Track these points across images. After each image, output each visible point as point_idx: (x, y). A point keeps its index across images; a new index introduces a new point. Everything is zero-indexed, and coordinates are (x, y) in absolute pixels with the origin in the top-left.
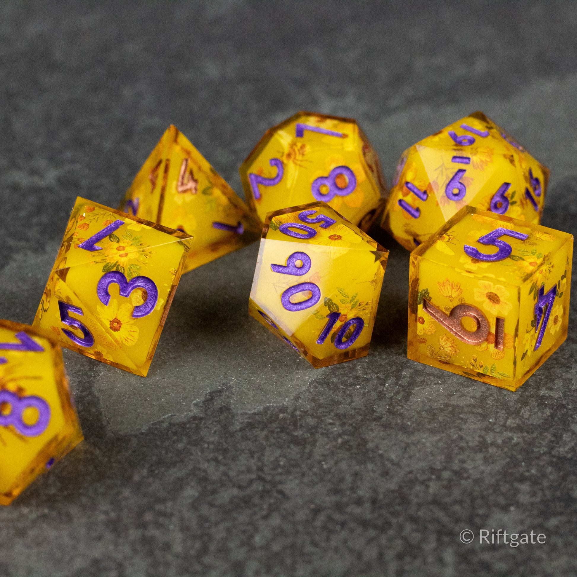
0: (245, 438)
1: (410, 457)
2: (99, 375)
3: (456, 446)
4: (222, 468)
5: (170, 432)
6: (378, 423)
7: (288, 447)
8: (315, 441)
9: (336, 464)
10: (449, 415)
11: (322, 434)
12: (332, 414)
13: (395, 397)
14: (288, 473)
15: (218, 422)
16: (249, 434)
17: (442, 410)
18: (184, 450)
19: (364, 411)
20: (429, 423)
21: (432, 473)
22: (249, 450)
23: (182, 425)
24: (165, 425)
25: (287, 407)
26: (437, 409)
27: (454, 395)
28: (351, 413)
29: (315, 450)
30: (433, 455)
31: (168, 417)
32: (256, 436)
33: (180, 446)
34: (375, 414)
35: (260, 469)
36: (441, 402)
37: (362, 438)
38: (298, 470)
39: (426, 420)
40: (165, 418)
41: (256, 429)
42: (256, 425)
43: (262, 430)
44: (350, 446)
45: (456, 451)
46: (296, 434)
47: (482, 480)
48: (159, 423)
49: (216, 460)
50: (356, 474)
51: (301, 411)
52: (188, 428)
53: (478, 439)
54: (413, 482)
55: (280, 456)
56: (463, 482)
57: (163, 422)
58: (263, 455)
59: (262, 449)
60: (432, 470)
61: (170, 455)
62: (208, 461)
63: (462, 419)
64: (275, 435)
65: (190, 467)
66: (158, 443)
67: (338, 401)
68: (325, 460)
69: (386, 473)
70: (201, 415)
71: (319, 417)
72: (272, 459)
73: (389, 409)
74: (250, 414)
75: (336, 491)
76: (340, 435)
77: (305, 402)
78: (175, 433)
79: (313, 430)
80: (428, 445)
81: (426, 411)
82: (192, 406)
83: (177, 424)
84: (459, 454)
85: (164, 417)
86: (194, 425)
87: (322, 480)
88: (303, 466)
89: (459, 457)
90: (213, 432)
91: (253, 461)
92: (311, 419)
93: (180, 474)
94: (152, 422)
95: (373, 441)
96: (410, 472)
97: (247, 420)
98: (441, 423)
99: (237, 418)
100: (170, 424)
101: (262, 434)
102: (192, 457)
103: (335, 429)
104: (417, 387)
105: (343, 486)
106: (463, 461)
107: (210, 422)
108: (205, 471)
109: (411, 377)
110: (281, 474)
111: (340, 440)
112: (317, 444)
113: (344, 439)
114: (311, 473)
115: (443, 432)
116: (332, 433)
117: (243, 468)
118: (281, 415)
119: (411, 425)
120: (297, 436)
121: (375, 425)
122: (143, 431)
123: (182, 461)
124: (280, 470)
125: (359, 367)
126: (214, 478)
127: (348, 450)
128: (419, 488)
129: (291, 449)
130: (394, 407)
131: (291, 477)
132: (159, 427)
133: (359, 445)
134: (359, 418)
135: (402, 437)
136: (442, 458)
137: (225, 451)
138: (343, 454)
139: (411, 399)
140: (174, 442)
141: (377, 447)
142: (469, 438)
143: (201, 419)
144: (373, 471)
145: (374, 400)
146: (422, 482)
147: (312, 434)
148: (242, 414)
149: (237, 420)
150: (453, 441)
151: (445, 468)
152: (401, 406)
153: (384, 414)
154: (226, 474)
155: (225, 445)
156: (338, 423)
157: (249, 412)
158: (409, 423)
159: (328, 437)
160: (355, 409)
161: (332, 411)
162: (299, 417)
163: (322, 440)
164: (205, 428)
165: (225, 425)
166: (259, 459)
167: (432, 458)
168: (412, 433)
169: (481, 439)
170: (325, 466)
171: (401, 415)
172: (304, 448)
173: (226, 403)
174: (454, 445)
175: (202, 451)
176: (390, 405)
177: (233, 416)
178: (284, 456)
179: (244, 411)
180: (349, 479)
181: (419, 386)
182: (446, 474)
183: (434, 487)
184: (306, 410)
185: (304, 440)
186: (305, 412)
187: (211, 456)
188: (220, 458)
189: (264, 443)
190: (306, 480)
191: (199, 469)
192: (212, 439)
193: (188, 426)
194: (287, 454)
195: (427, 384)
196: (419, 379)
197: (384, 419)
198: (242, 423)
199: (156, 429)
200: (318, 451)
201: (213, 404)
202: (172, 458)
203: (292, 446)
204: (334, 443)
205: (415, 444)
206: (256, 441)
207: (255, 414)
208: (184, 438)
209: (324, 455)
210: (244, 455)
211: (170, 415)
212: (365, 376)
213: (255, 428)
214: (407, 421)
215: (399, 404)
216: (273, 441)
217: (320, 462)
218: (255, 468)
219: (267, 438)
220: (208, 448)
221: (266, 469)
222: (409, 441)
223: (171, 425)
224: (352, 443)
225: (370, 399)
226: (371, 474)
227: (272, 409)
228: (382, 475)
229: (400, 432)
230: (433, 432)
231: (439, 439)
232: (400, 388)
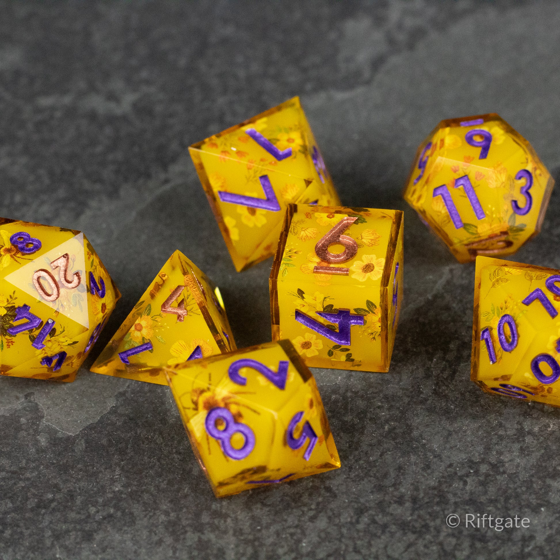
1: (451, 448)
3: (496, 434)
6: (424, 407)
8: (363, 428)
9: (382, 455)
11: (371, 419)
12: (381, 395)
13: (441, 375)
19: (411, 392)
21: (471, 467)
25: (340, 387)
28: (398, 394)
29: (363, 438)
34: (421, 396)
37: (407, 425)
39: (469, 403)
44: (395, 434)
46: (346, 419)
47: (516, 474)
50: (400, 468)
51: (352, 392)
53: (516, 426)
54: (452, 476)
56: (498, 477)
60: (471, 463)
67: (388, 380)
68: (370, 451)
69: (427, 467)
71: (368, 399)
73: (435, 390)
75: (380, 488)
76: (387, 421)
77: (357, 381)
79: (362, 414)
80: (469, 432)
81: (469, 392)
84: (497, 444)
87: (367, 475)
88: (351, 458)
89: (497, 447)
92: (361, 402)
95: (417, 428)
96: (451, 465)
98: (482, 406)
103: (383, 414)
104: (463, 363)
105: (387, 482)
106: (500, 453)
109: (458, 350)
111: (387, 427)
112: (365, 432)
113: (390, 425)
114: (357, 467)
115: (484, 417)
116: (380, 418)
118: (333, 397)
119: (454, 409)
120: (347, 422)
121: (421, 408)
125: (409, 339)
127: (394, 439)
128: (457, 485)
129: (341, 438)
130: (439, 388)
133: (404, 433)
134: (406, 400)
135: (445, 423)
136: (481, 448)
138: (389, 444)
139: (456, 378)
141: (421, 436)
142: (508, 425)
144: (416, 464)
145: (421, 379)
146: (461, 478)
147: (361, 419)
150: (493, 429)
151: (483, 461)
152: (446, 385)
153: (430, 396)
156: (386, 406)
159: (375, 423)
160: (403, 389)
161: (381, 391)
162: (350, 399)
163: (370, 427)
168: (455, 418)
169: (519, 427)
170: (371, 459)
171: (446, 396)
172: (353, 436)
174: (493, 433)
176: (437, 384)
180: (393, 474)
181: (465, 362)
182: (484, 468)
183: (471, 484)
184: (356, 390)
185: (353, 426)
186: (356, 393)
190: (353, 475)
197: (429, 402)
200: (365, 440)
204: (381, 430)
205: (456, 432)
209: (371, 445)
212: (415, 350)
214: (451, 405)
215: (445, 383)
217: (366, 453)
222: (451, 429)
224: (398, 431)
225: (418, 378)
227: (325, 389)
228: (423, 469)
229: (444, 418)
230: (474, 417)
231: (480, 426)
232: (447, 364)
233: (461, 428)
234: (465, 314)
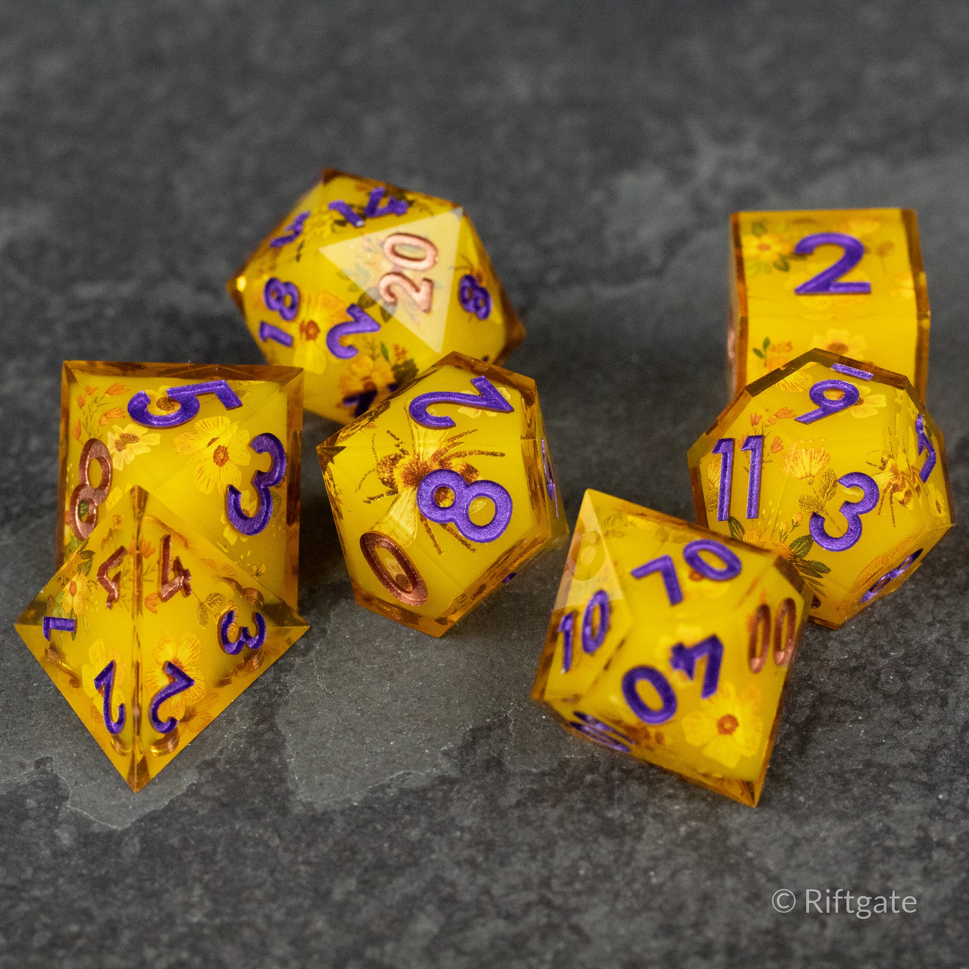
0: (524, 821)
1: (799, 866)
2: (288, 691)
3: (878, 845)
4: (482, 880)
5: (400, 806)
7: (596, 840)
8: (641, 830)
9: (673, 874)
10: (871, 784)
11: (655, 816)
13: (782, 746)
14: (592, 891)
15: (482, 788)
16: (531, 813)
17: (860, 774)
18: (420, 841)
20: (837, 798)
22: (529, 845)
23: (421, 794)
24: (392, 792)
25: (599, 762)
26: (852, 771)
27: (882, 744)
29: (639, 847)
30: (837, 862)
31: (399, 777)
32: (544, 818)
33: (414, 834)
35: (545, 883)
36: (860, 757)
37: (720, 827)
38: (608, 886)
39: (831, 794)
40: (392, 779)
41: (545, 804)
42: (545, 797)
43: (554, 806)
44: (699, 841)
45: (877, 856)
46: (610, 815)
48: (383, 788)
49: (472, 862)
50: (705, 898)
51: (622, 770)
52: (430, 800)
53: (916, 833)
55: (581, 858)
57: (389, 786)
58: (552, 855)
59: (550, 844)
61: (396, 851)
62: (458, 864)
63: (892, 793)
64: (575, 818)
65: (429, 875)
66: (379, 827)
68: (653, 869)
69: (755, 896)
70: (454, 774)
71: (650, 783)
72: (567, 863)
74: (535, 775)
76: (684, 820)
78: (408, 809)
79: (639, 808)
80: (831, 841)
81: (832, 775)
82: (440, 755)
83: (412, 791)
84: (882, 861)
85: (391, 777)
86: (440, 794)
87: (647, 907)
88: (618, 878)
89: (881, 867)
90: (471, 807)
91: (534, 866)
92: (637, 787)
93: (410, 890)
94: (370, 787)
95: (738, 833)
97: (530, 786)
98: (855, 799)
99: (514, 782)
100: (401, 790)
101: (554, 814)
102: (433, 857)
103: (677, 807)
104: (821, 727)
105: (681, 920)
106: (886, 877)
107: (468, 787)
108: (452, 884)
109: (813, 707)
110: (578, 893)
111: (683, 830)
112: (645, 836)
113: (690, 827)
114: (629, 894)
115: (858, 817)
116: (671, 815)
117: (516, 880)
118: (589, 778)
119: (805, 803)
120: (611, 819)
122: (355, 804)
123: (416, 864)
124: (578, 886)
126: (467, 898)
127: (696, 849)
128: (808, 927)
129: (600, 845)
130: (779, 767)
131: (595, 900)
132: (381, 795)
133: (714, 839)
135: (788, 824)
136: (852, 868)
137: (490, 846)
138: (685, 857)
139: (809, 752)
140: (405, 827)
141: (744, 844)
142: (902, 831)
143: (452, 782)
144: (735, 891)
147: (637, 815)
148: (522, 775)
149: (512, 785)
150: (875, 836)
152: (791, 763)
154: (487, 891)
155: (490, 835)
156: (682, 794)
157: (534, 770)
158: (802, 799)
159: (663, 822)
162: (617, 782)
163: (652, 828)
164: (458, 799)
165: (492, 795)
166: (545, 864)
167: (835, 869)
168: (806, 818)
169: (922, 834)
170: (654, 881)
171: (789, 781)
172: (622, 843)
173: (497, 750)
174: (874, 843)
175: (451, 845)
176: (774, 761)
177: (507, 779)
178: (587, 857)
179: (526, 768)
180: (692, 906)
181: (825, 725)
184: (630, 767)
185: (623, 827)
186: (629, 772)
187: (465, 854)
188: (480, 859)
189: (556, 831)
190: (620, 906)
191: (443, 880)
192: (467, 823)
193: (430, 795)
194: (592, 854)
195: (839, 721)
196: (825, 713)
198: (521, 791)
199: (378, 798)
200: (644, 850)
201: (475, 752)
202: (398, 856)
203: (602, 839)
204: (673, 835)
205: (808, 841)
206: (542, 826)
207: (543, 774)
208: (423, 818)
209: (653, 858)
210: (519, 854)
211: (401, 773)
213: (542, 801)
214: (800, 795)
215: (787, 760)
216: (570, 828)
217: (646, 872)
218: (536, 880)
219: (560, 822)
220: (461, 839)
221: (555, 883)
222: (799, 835)
223: (404, 792)
224: (702, 836)
226: (731, 897)
227: (573, 764)
228: (748, 900)
229: (786, 816)
230: (841, 817)
231: (850, 832)
232: (793, 728)
233: (816, 835)
234: (827, 648)
